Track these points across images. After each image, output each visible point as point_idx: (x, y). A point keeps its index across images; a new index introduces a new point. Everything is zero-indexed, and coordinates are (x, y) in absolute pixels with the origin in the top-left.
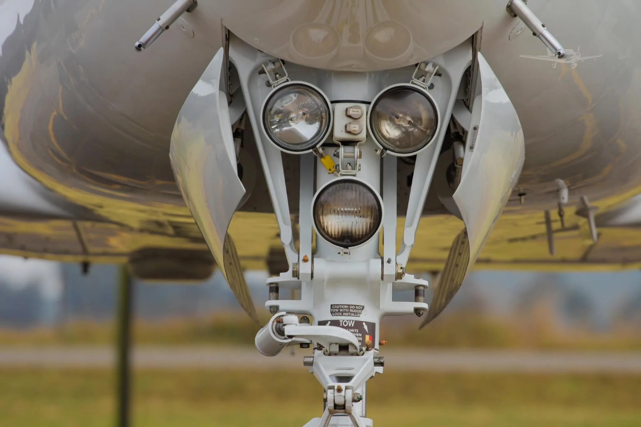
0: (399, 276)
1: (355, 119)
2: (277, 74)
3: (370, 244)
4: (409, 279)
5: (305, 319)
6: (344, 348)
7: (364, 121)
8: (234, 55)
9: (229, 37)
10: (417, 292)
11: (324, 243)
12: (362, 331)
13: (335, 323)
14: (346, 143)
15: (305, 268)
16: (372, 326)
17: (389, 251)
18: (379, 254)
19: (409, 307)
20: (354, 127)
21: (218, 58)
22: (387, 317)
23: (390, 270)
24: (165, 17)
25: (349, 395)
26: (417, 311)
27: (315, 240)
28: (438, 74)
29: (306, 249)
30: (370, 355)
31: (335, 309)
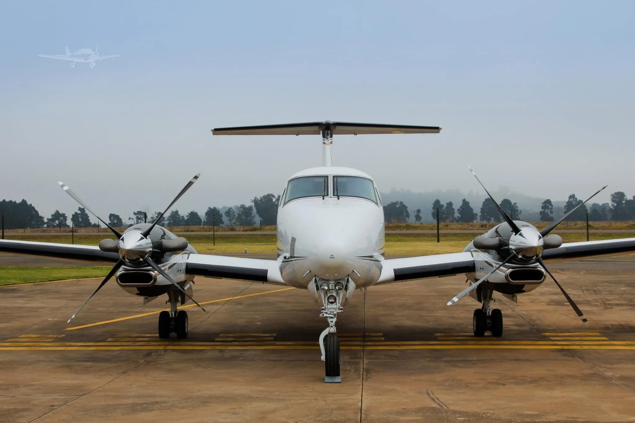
0: (339, 307)
1: (333, 286)
2: (322, 280)
3: (335, 303)
4: (340, 307)
5: (326, 313)
6: (332, 317)
7: (334, 287)
8: (316, 277)
9: (315, 276)
10: (342, 309)
11: (329, 304)
12: (334, 315)
13: (331, 314)
14: (331, 290)
15: (326, 307)
16: (335, 314)
17: (338, 304)
18: (336, 304)
19: (340, 311)
20: (333, 288)
21: (314, 279)
22: (338, 313)
23: (338, 307)
24: (307, 273)
25: (333, 325)
26: (342, 312)
27: (328, 303)
28: (344, 280)
29: (326, 304)
30: (335, 318)
31: (330, 312)
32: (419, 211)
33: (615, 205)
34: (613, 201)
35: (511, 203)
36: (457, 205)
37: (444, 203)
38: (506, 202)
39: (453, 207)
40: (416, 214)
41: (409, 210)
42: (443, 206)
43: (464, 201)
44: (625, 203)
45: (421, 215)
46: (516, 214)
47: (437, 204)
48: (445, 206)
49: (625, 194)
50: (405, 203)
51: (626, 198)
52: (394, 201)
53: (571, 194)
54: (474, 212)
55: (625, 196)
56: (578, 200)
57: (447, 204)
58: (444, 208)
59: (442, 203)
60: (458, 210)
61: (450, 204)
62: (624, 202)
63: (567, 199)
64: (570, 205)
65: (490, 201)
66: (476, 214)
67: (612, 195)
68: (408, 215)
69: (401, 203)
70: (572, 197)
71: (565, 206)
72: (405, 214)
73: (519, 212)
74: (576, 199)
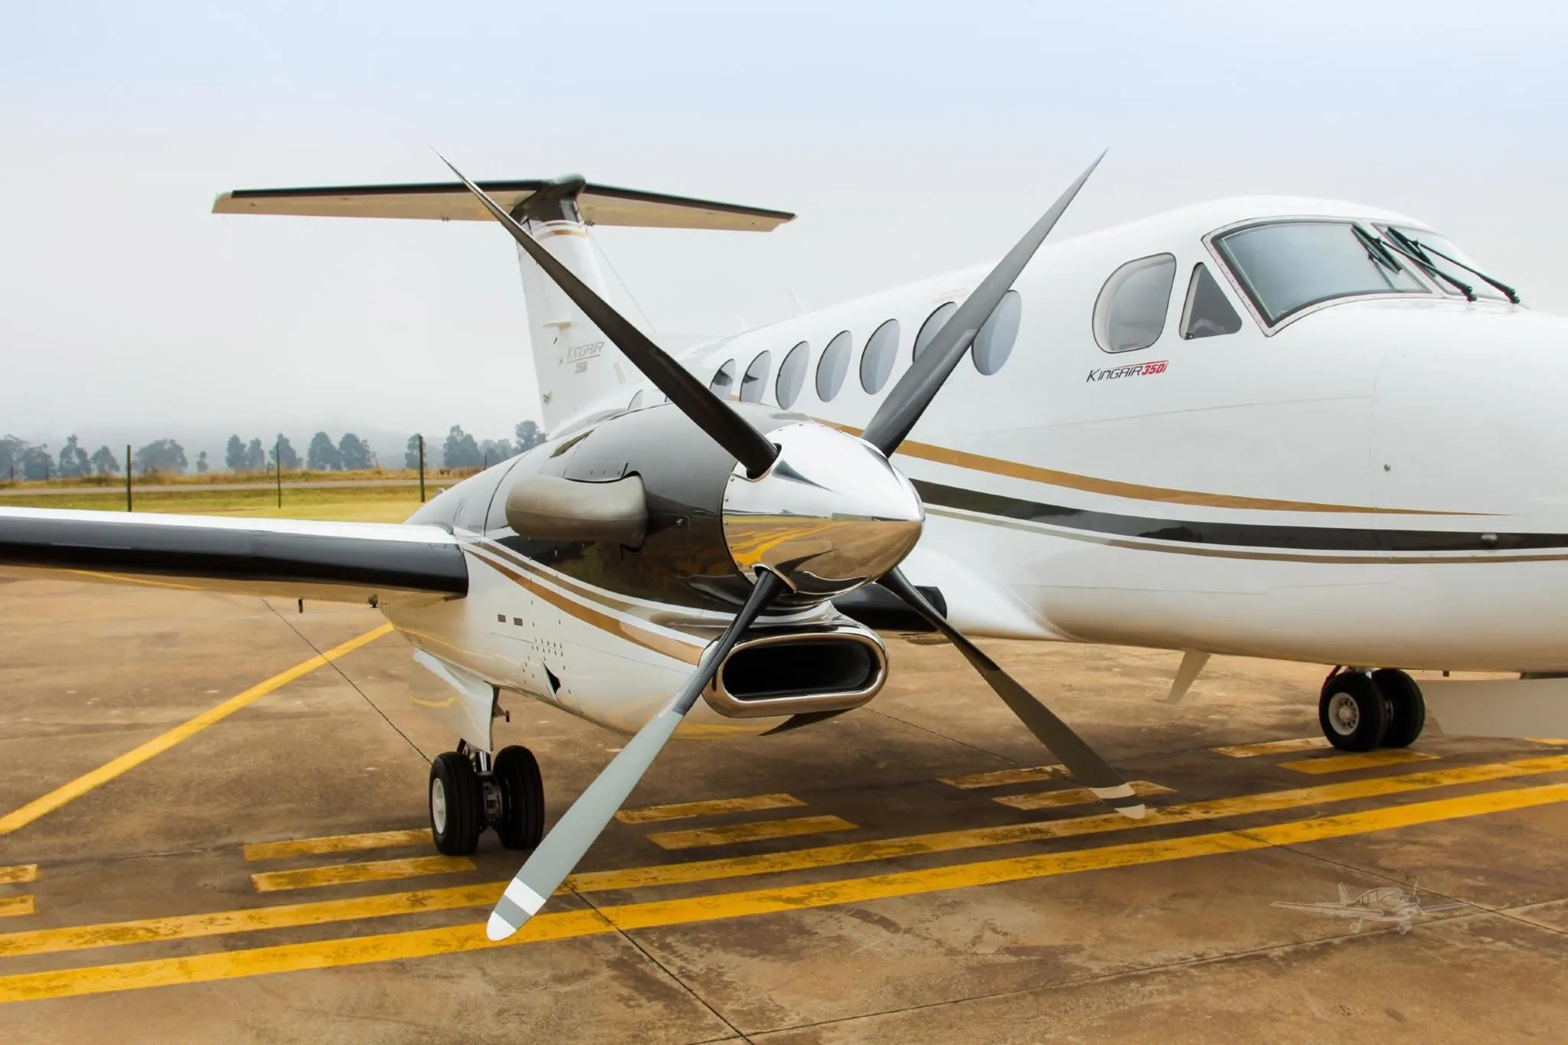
32: (203, 455)
33: (523, 441)
34: (519, 435)
35: (357, 441)
36: (268, 445)
37: (246, 439)
38: (350, 440)
39: (262, 447)
40: (198, 459)
41: (186, 453)
42: (244, 446)
43: (280, 437)
44: (536, 439)
45: (207, 461)
46: (367, 457)
47: (235, 443)
48: (249, 445)
49: (538, 425)
50: (179, 443)
51: (539, 431)
52: (160, 438)
53: (455, 424)
54: (298, 455)
55: (537, 427)
56: (465, 434)
57: (252, 442)
58: (246, 450)
59: (242, 441)
60: (271, 452)
61: (256, 443)
62: (535, 437)
63: (447, 434)
64: (451, 442)
65: (321, 439)
66: (301, 459)
67: (517, 426)
68: (184, 462)
69: (172, 442)
70: (456, 429)
71: (445, 445)
72: (179, 460)
73: (372, 453)
74: (462, 432)
